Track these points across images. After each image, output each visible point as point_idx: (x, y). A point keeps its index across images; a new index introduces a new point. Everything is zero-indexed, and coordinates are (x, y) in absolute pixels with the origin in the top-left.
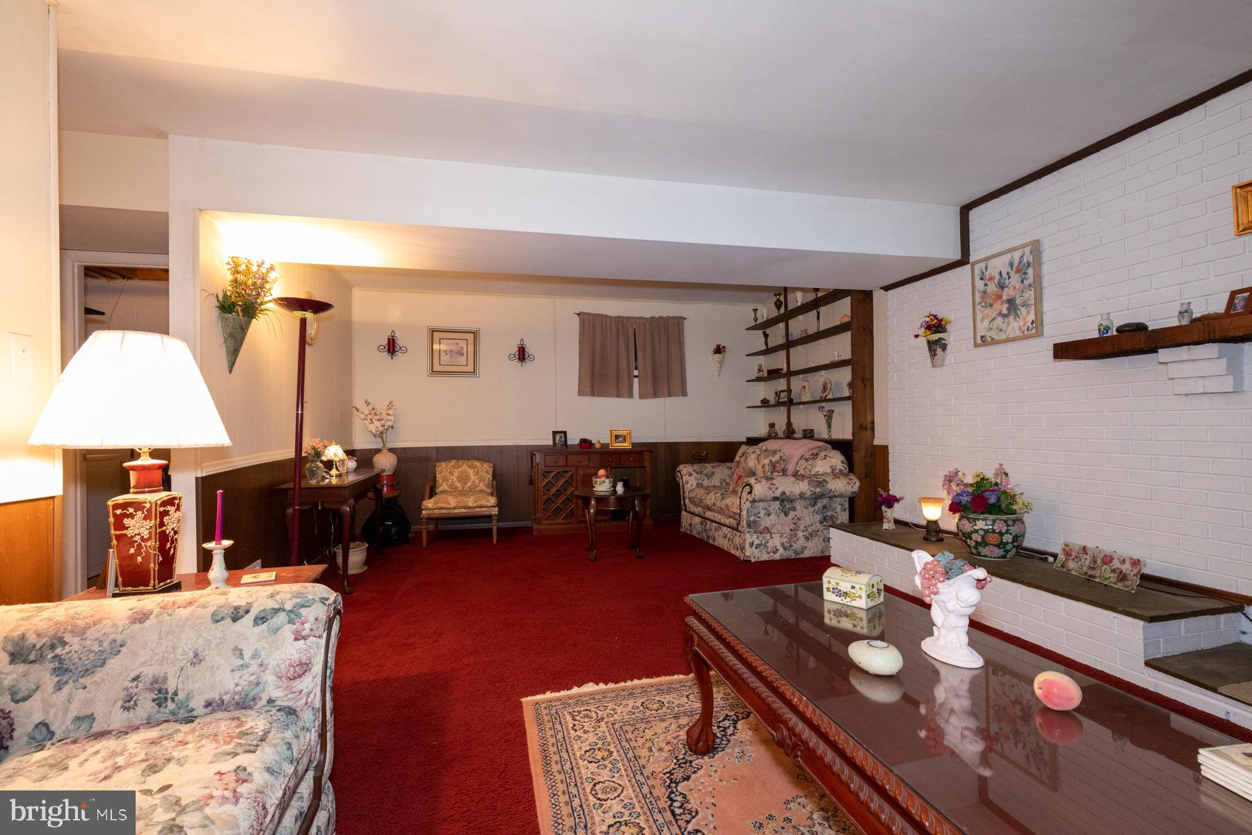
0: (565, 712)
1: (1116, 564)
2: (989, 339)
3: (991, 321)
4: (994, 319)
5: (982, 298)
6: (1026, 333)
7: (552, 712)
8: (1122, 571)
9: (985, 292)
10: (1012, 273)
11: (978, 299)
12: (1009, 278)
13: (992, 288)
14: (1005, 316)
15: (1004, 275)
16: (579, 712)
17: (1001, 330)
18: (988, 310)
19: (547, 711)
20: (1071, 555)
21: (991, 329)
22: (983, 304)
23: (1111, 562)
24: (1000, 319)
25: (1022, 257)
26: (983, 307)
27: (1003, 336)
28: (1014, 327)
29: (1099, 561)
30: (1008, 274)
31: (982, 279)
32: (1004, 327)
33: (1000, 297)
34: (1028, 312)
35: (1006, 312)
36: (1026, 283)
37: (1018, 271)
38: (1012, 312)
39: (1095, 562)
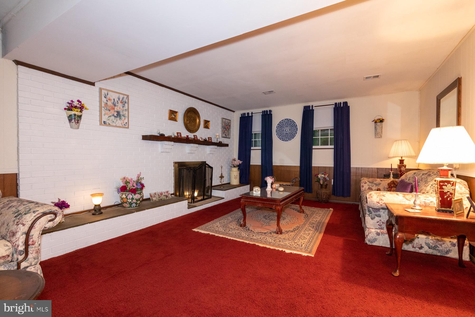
0: (303, 247)
1: (164, 194)
2: (108, 124)
3: (109, 117)
4: (111, 116)
5: (105, 105)
6: (124, 126)
7: (307, 249)
8: (166, 195)
9: (107, 104)
10: (119, 102)
11: (103, 105)
12: (118, 103)
13: (110, 103)
14: (115, 117)
15: (116, 101)
16: (299, 246)
17: (113, 122)
18: (107, 112)
19: (308, 249)
20: (152, 196)
21: (109, 120)
22: (106, 108)
23: (162, 194)
24: (113, 117)
25: (123, 98)
26: (105, 109)
27: (114, 125)
28: (119, 122)
29: (160, 195)
30: (117, 101)
31: (105, 97)
32: (115, 121)
33: (114, 109)
34: (125, 119)
35: (116, 116)
36: (125, 108)
37: (121, 102)
38: (118, 117)
39: (159, 195)
